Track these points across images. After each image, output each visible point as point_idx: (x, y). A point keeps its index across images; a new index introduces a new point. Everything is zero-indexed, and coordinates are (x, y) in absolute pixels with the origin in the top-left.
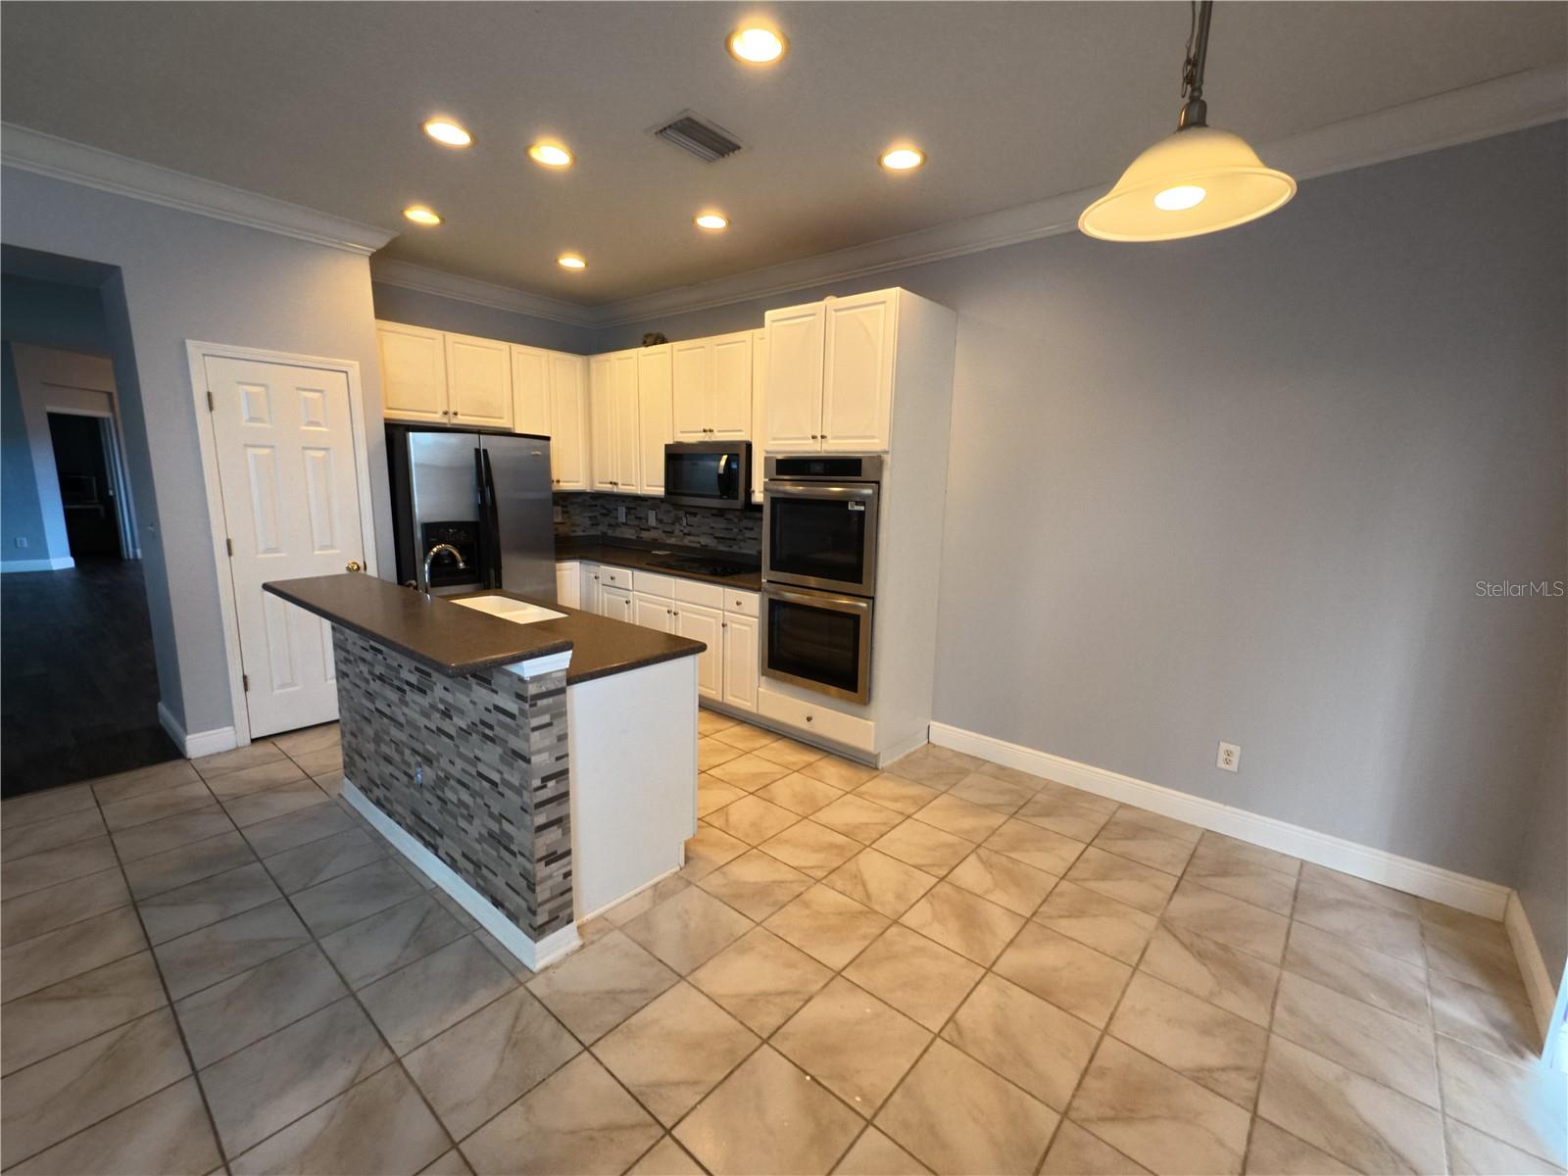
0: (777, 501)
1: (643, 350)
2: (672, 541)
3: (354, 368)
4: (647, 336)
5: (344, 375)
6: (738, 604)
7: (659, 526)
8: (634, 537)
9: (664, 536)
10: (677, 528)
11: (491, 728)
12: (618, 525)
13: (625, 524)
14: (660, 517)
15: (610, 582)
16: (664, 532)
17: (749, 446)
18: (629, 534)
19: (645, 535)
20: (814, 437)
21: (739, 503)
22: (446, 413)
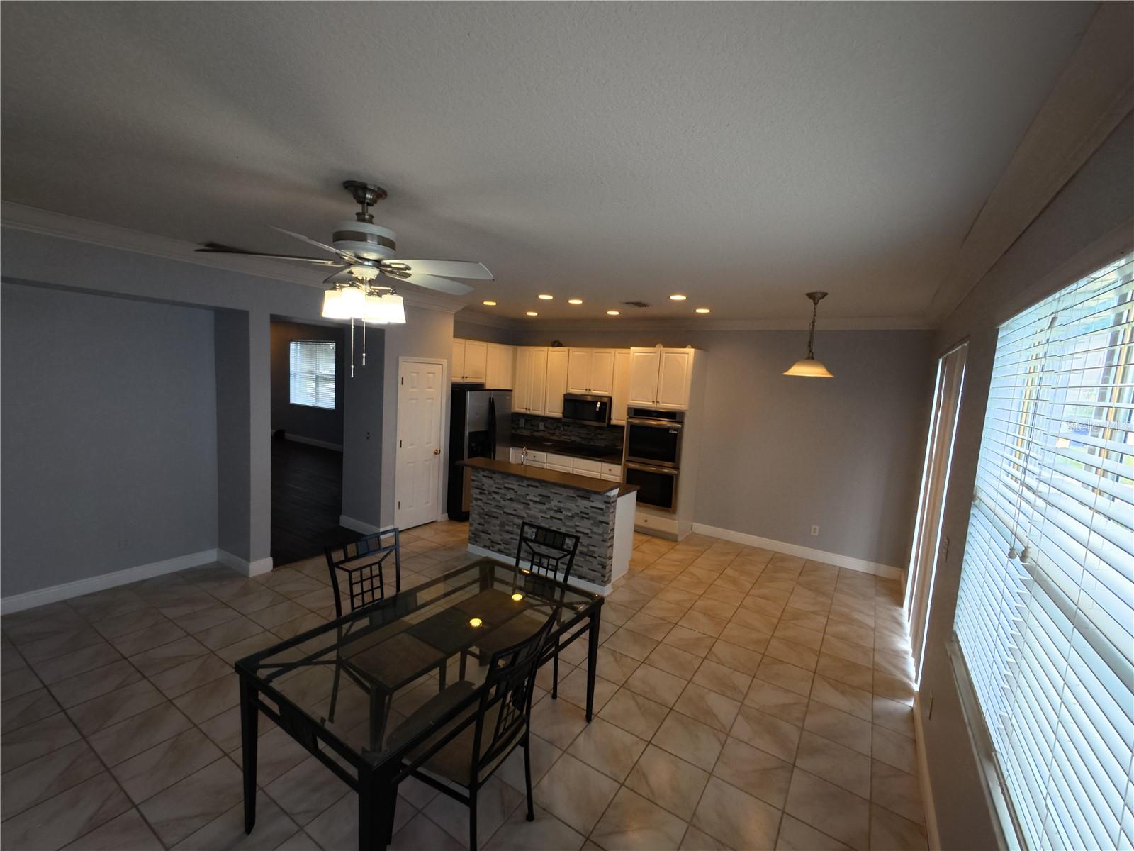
0: (633, 427)
1: (551, 349)
2: (554, 438)
3: (445, 362)
4: (555, 342)
5: (441, 366)
6: (610, 470)
7: (546, 430)
8: (529, 435)
9: (548, 435)
10: (557, 432)
11: (588, 514)
12: (519, 428)
13: (524, 428)
14: (547, 425)
15: (533, 459)
16: (549, 433)
17: (611, 399)
18: (526, 433)
19: (536, 434)
20: (653, 402)
21: (605, 425)
22: (463, 377)
